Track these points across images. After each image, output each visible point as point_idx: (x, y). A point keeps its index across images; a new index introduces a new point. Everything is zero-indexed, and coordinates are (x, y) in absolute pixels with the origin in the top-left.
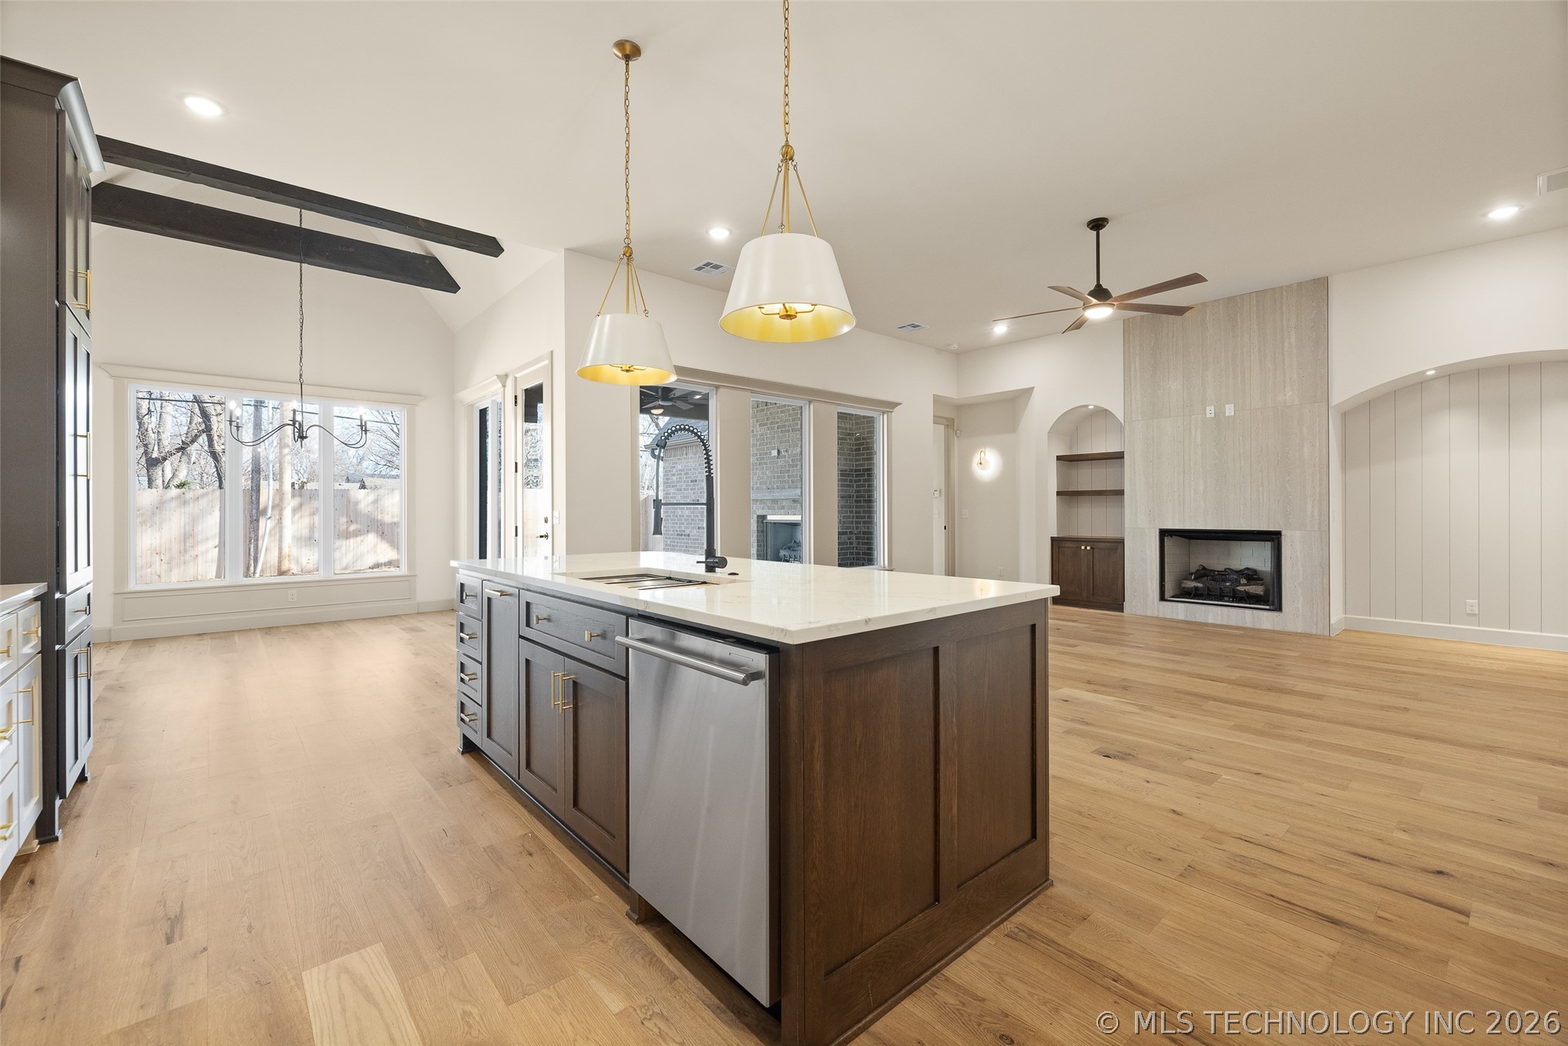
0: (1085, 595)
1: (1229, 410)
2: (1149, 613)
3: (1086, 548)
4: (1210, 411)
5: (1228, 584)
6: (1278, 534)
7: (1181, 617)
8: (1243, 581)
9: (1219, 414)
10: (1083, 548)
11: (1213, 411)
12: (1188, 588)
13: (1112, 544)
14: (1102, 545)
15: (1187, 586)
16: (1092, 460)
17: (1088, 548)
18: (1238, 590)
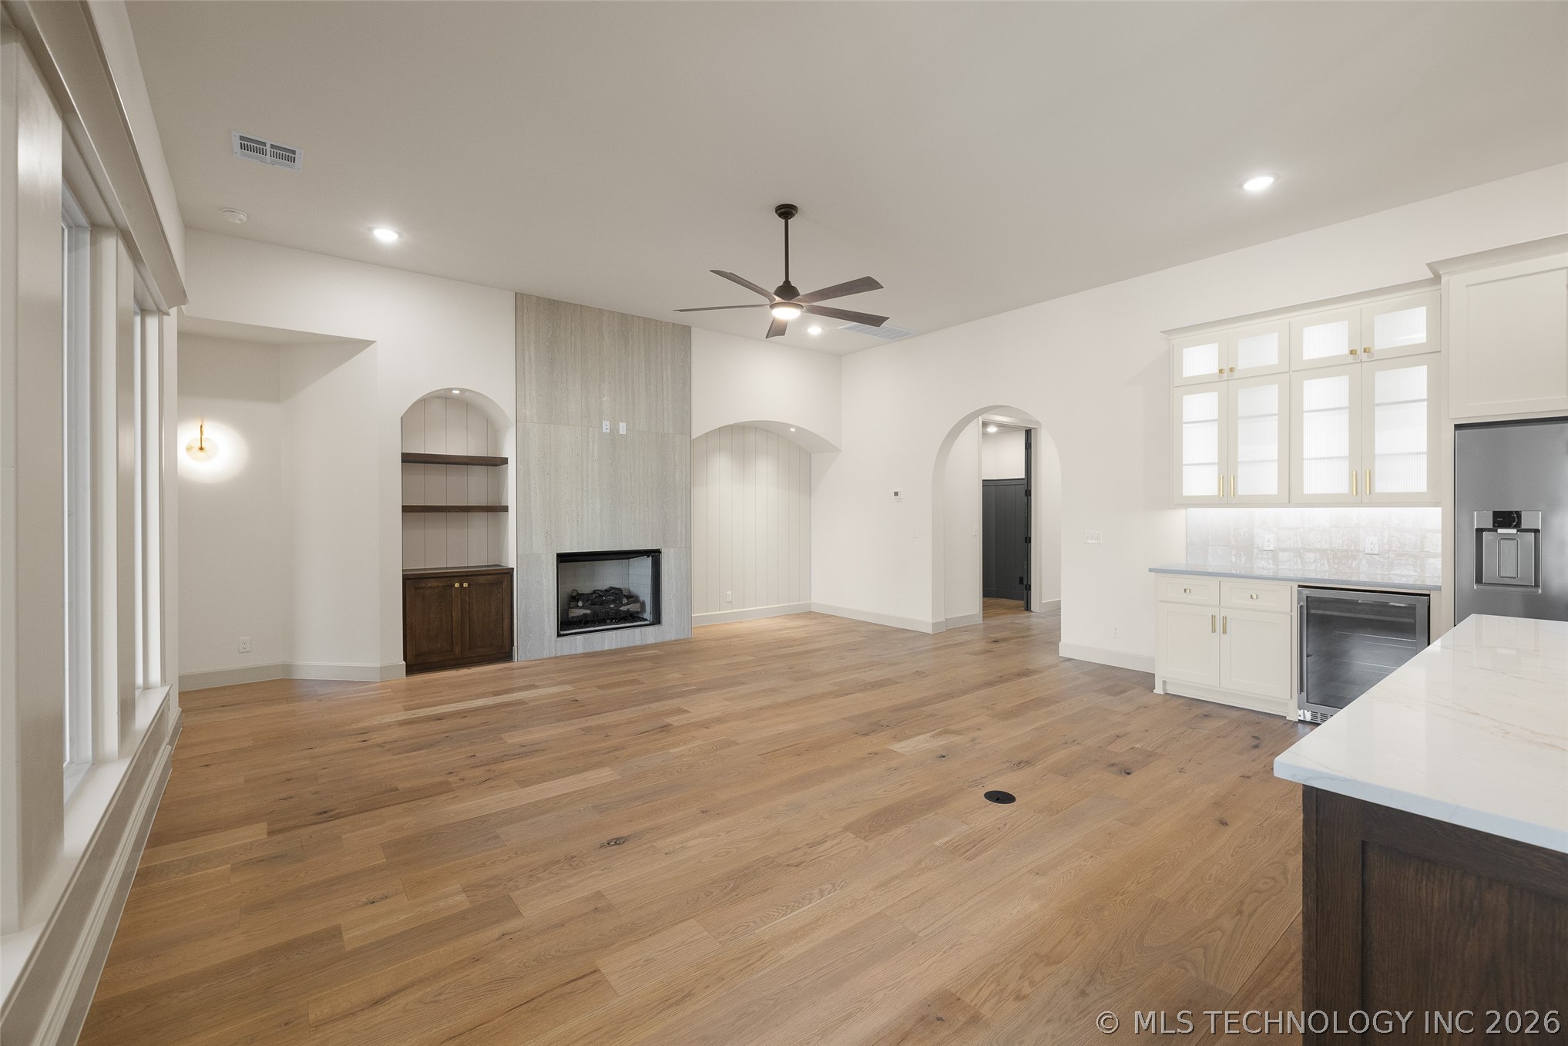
0: (457, 650)
1: (623, 428)
2: (546, 655)
3: (461, 585)
4: (606, 426)
5: (612, 606)
6: (658, 552)
7: (580, 650)
8: (625, 601)
9: (614, 430)
10: (457, 585)
11: (608, 427)
12: (578, 617)
13: (496, 577)
14: (482, 579)
15: (575, 615)
16: (446, 463)
17: (465, 585)
18: (622, 611)
